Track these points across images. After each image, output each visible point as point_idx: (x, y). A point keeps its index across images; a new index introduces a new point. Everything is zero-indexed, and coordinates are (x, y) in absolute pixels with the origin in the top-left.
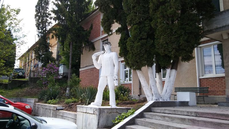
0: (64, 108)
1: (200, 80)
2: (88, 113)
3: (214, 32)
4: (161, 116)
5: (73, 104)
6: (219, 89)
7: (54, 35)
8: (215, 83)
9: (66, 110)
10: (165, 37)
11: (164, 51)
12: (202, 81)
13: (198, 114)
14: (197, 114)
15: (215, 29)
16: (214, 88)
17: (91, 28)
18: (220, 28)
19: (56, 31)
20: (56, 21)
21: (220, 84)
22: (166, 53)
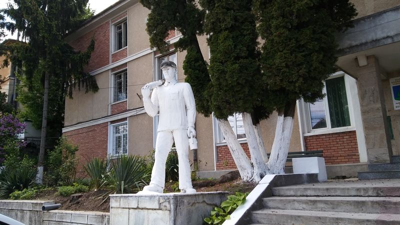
0: (59, 204)
1: (305, 138)
2: (142, 209)
3: (346, 52)
4: (306, 202)
5: (80, 194)
6: (340, 152)
7: (9, 60)
8: (331, 143)
9: (66, 209)
10: (285, 54)
11: (282, 80)
12: (309, 141)
13: (382, 192)
14: (379, 192)
15: (347, 48)
16: (331, 151)
17: (92, 47)
18: (357, 46)
19: (12, 52)
20: (13, 31)
21: (340, 145)
22: (285, 84)
